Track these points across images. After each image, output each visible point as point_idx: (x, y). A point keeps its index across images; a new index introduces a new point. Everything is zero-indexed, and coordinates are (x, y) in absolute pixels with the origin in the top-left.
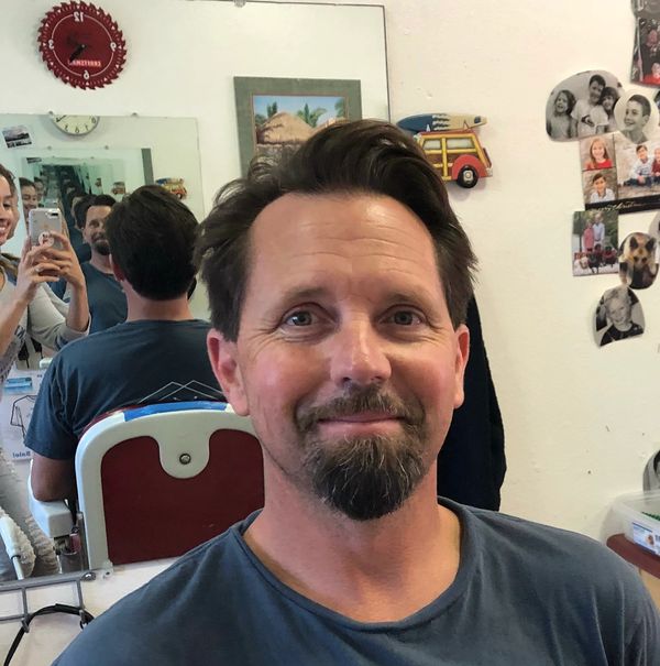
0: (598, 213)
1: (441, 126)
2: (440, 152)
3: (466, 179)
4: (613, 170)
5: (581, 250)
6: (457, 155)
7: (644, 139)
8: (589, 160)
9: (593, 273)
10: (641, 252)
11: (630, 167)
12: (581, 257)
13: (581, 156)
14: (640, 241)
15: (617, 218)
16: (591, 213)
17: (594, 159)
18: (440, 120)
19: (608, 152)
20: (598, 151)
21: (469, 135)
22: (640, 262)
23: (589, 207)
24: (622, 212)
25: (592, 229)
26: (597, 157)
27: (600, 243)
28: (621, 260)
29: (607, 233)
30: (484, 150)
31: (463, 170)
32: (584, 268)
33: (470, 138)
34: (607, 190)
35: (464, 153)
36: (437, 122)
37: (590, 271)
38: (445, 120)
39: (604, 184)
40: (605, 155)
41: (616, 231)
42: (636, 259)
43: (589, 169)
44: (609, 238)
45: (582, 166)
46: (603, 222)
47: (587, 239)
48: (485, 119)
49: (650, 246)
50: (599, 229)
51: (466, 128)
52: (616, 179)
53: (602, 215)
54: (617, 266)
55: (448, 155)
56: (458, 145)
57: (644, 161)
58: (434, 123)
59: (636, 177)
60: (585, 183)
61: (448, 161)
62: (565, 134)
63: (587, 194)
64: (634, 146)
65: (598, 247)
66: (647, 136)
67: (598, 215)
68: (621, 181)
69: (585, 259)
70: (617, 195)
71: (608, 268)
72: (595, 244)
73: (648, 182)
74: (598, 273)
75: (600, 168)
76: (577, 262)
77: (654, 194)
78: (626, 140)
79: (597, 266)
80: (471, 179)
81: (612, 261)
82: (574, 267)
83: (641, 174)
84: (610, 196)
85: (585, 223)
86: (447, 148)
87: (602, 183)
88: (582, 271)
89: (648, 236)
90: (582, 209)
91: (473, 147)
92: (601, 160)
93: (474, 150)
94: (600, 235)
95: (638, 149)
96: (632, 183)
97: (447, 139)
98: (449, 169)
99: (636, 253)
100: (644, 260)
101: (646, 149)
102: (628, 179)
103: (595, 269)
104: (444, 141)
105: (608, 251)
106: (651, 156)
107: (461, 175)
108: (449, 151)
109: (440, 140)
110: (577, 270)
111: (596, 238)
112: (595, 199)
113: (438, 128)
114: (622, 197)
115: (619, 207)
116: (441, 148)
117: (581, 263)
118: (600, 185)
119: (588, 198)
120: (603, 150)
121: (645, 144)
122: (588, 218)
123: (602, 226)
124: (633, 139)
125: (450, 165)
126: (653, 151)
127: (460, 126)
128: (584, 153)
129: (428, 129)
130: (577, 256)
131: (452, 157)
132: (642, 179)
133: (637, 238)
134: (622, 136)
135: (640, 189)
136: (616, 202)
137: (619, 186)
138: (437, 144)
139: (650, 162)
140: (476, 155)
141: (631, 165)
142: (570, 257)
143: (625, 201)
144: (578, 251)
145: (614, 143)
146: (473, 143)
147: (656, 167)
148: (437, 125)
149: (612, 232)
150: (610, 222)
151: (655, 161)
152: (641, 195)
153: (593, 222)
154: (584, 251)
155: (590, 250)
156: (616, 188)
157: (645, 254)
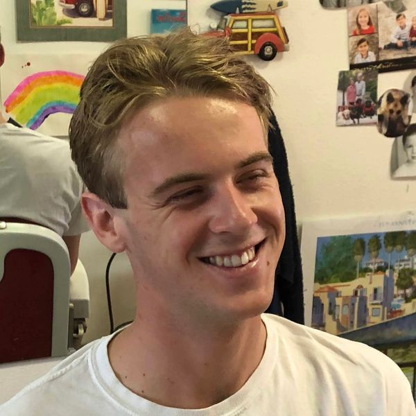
0: (360, 73)
1: (249, 9)
2: (245, 30)
3: (266, 53)
4: (376, 35)
5: (344, 103)
6: (260, 34)
7: (404, 9)
8: (356, 27)
9: (354, 124)
10: (396, 106)
11: (390, 33)
12: (344, 109)
13: (348, 23)
14: (396, 96)
15: (376, 77)
16: (354, 72)
17: (359, 25)
18: (248, 4)
19: (372, 20)
20: (363, 19)
21: (272, 16)
22: (395, 114)
23: (352, 67)
24: (382, 71)
25: (354, 86)
26: (362, 24)
27: (361, 97)
28: (379, 112)
29: (367, 89)
30: (284, 29)
31: (265, 46)
32: (346, 119)
33: (273, 19)
34: (370, 53)
35: (266, 32)
36: (246, 6)
37: (351, 121)
38: (251, 4)
39: (367, 48)
40: (369, 23)
41: (376, 88)
42: (391, 111)
43: (355, 34)
44: (369, 93)
45: (349, 33)
46: (364, 80)
47: (349, 95)
48: (287, 3)
49: (404, 100)
50: (361, 86)
51: (270, 10)
52: (378, 43)
53: (364, 74)
54: (375, 118)
55: (253, 34)
56: (261, 25)
57: (402, 28)
58: (243, 6)
59: (395, 41)
60: (351, 47)
61: (252, 38)
62: (335, 3)
63: (352, 56)
64: (394, 15)
65: (359, 101)
66: (407, 7)
67: (360, 74)
68: (382, 45)
69: (347, 112)
70: (378, 57)
71: (368, 119)
72: (357, 98)
73: (405, 46)
74: (359, 124)
75: (365, 34)
76: (340, 113)
77: (410, 56)
78: (387, 10)
79: (358, 117)
80: (271, 53)
81: (371, 113)
82: (337, 118)
83: (399, 39)
84: (372, 58)
85: (348, 80)
86: (252, 28)
87: (365, 47)
88: (345, 122)
89: (403, 92)
90: (347, 68)
91: (275, 26)
92: (365, 27)
93: (275, 29)
94: (361, 91)
95: (398, 17)
96: (392, 46)
97: (253, 20)
98: (253, 45)
99: (391, 106)
100: (399, 112)
101: (404, 17)
102: (388, 43)
103: (356, 120)
104: (250, 21)
105: (368, 104)
106: (409, 24)
107: (262, 50)
108: (254, 30)
109: (247, 20)
110: (339, 121)
111: (358, 93)
112: (359, 60)
113: (247, 11)
114: (382, 59)
115: (379, 67)
116: (247, 27)
117: (343, 115)
118: (364, 48)
119: (353, 59)
120: (367, 19)
121: (405, 13)
122: (351, 76)
123: (363, 83)
124: (394, 9)
125: (254, 41)
126: (411, 19)
127: (265, 9)
128: (350, 21)
129: (238, 11)
130: (341, 108)
131: (256, 35)
132: (400, 43)
133: (393, 93)
134: (385, 6)
135: (397, 52)
136: (377, 63)
137: (380, 49)
138: (244, 24)
139: (408, 29)
140: (276, 33)
141: (391, 30)
142: (335, 110)
143: (384, 62)
144: (341, 105)
145: (377, 12)
146: (274, 23)
147: (413, 32)
148: (245, 9)
149: (372, 88)
150: (371, 80)
151: (412, 28)
152: (399, 57)
153: (356, 79)
154: (346, 104)
155: (351, 103)
156: (378, 51)
157: (400, 107)
